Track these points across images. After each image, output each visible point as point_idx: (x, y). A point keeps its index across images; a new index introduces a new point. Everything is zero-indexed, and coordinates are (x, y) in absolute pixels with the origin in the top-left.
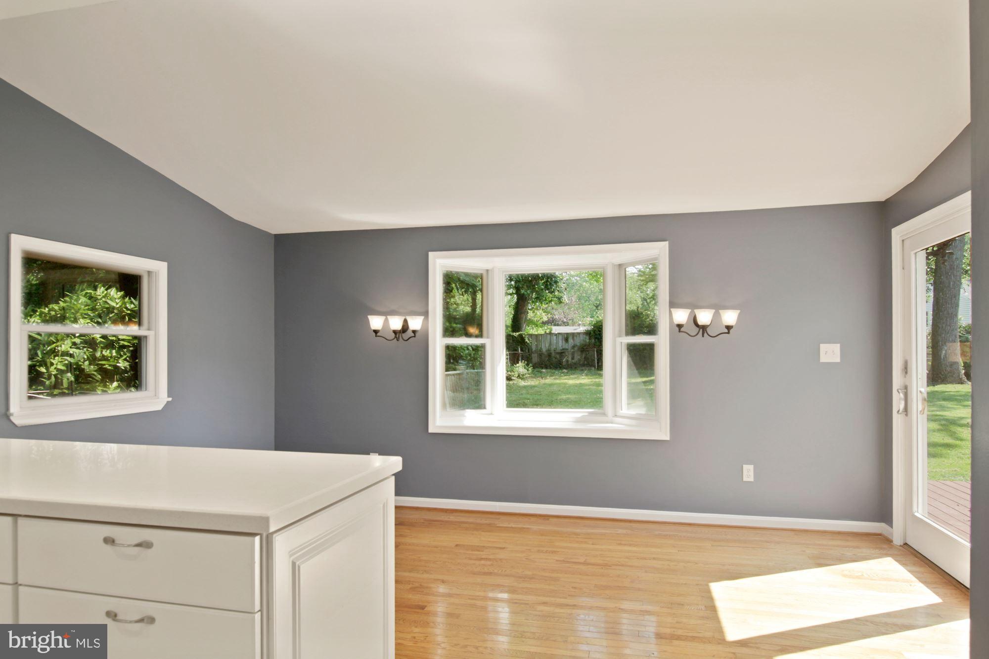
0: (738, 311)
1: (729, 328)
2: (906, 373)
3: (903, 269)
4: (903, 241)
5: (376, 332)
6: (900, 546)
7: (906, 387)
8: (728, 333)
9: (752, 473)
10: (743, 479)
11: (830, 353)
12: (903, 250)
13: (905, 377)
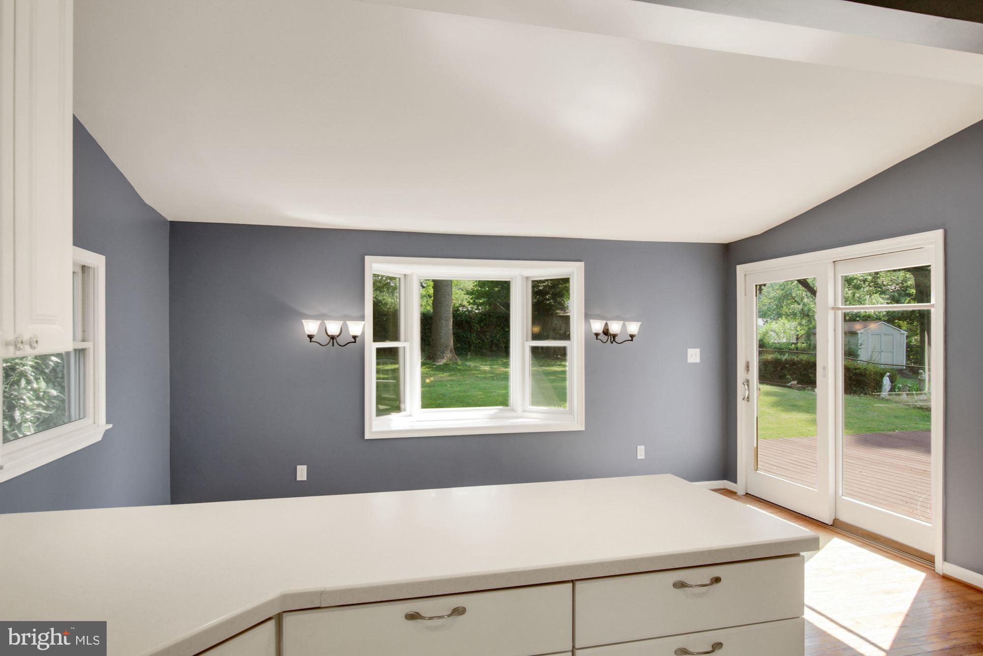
0: (640, 323)
1: (632, 336)
2: (748, 370)
3: (745, 295)
4: (745, 275)
5: (311, 337)
6: (743, 495)
7: (748, 381)
8: (632, 340)
9: (643, 452)
10: (637, 458)
11: (694, 356)
12: (745, 282)
13: (747, 373)
